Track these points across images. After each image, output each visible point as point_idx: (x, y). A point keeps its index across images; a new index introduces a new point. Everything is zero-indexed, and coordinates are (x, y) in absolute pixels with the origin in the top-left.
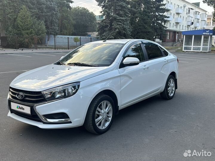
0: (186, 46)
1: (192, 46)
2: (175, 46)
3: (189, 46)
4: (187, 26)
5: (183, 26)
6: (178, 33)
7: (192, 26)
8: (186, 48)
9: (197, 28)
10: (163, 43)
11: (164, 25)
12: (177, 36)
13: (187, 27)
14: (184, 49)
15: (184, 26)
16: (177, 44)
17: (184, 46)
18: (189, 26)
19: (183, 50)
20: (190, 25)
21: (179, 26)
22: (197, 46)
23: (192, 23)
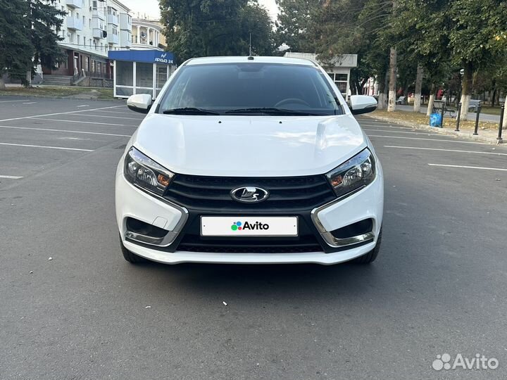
0: (119, 86)
1: (134, 87)
2: (79, 85)
3: (127, 87)
4: (93, 39)
5: (84, 38)
6: (76, 54)
7: (104, 41)
8: (120, 91)
9: (114, 45)
10: (47, 76)
11: (55, 32)
12: (75, 61)
13: (94, 41)
14: (117, 94)
15: (87, 39)
16: (82, 81)
17: (115, 86)
18: (97, 39)
19: (115, 96)
20: (99, 37)
21: (75, 37)
22: (145, 88)
23: (105, 34)
